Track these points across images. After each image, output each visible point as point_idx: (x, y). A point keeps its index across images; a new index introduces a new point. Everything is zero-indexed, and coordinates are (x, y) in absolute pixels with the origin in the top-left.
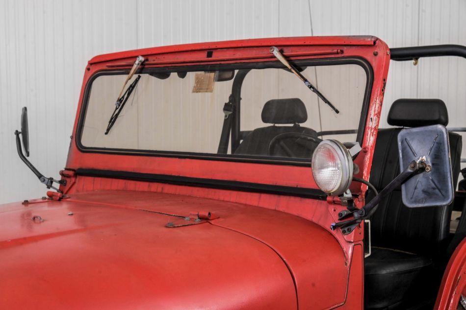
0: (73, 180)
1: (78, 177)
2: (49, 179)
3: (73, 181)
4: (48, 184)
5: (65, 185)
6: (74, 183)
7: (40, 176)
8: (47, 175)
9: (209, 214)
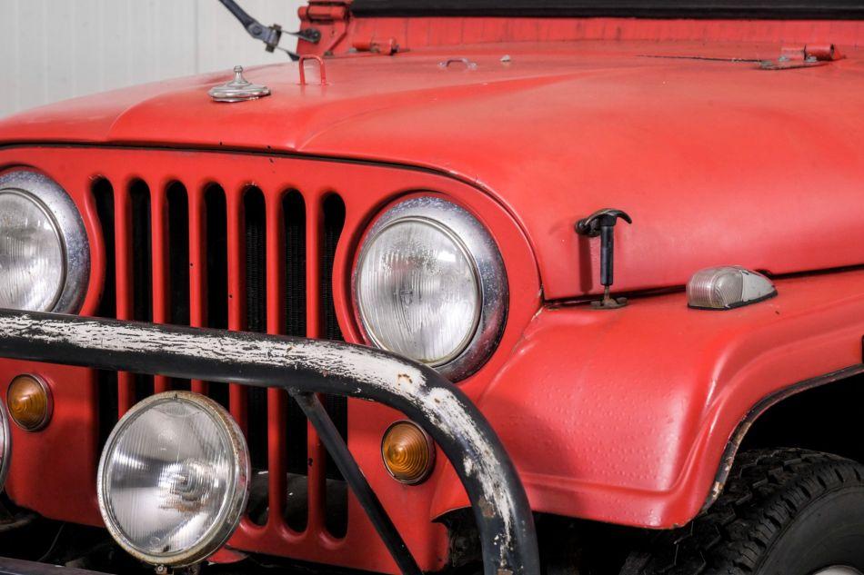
0: (340, 28)
1: (354, 22)
2: (271, 28)
3: (343, 31)
4: (270, 42)
5: (316, 43)
6: (345, 35)
7: (247, 21)
8: (265, 20)
9: (832, 48)
